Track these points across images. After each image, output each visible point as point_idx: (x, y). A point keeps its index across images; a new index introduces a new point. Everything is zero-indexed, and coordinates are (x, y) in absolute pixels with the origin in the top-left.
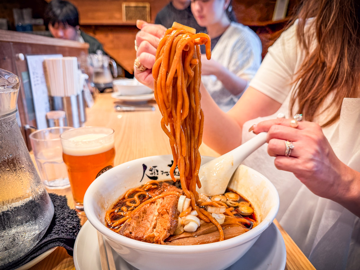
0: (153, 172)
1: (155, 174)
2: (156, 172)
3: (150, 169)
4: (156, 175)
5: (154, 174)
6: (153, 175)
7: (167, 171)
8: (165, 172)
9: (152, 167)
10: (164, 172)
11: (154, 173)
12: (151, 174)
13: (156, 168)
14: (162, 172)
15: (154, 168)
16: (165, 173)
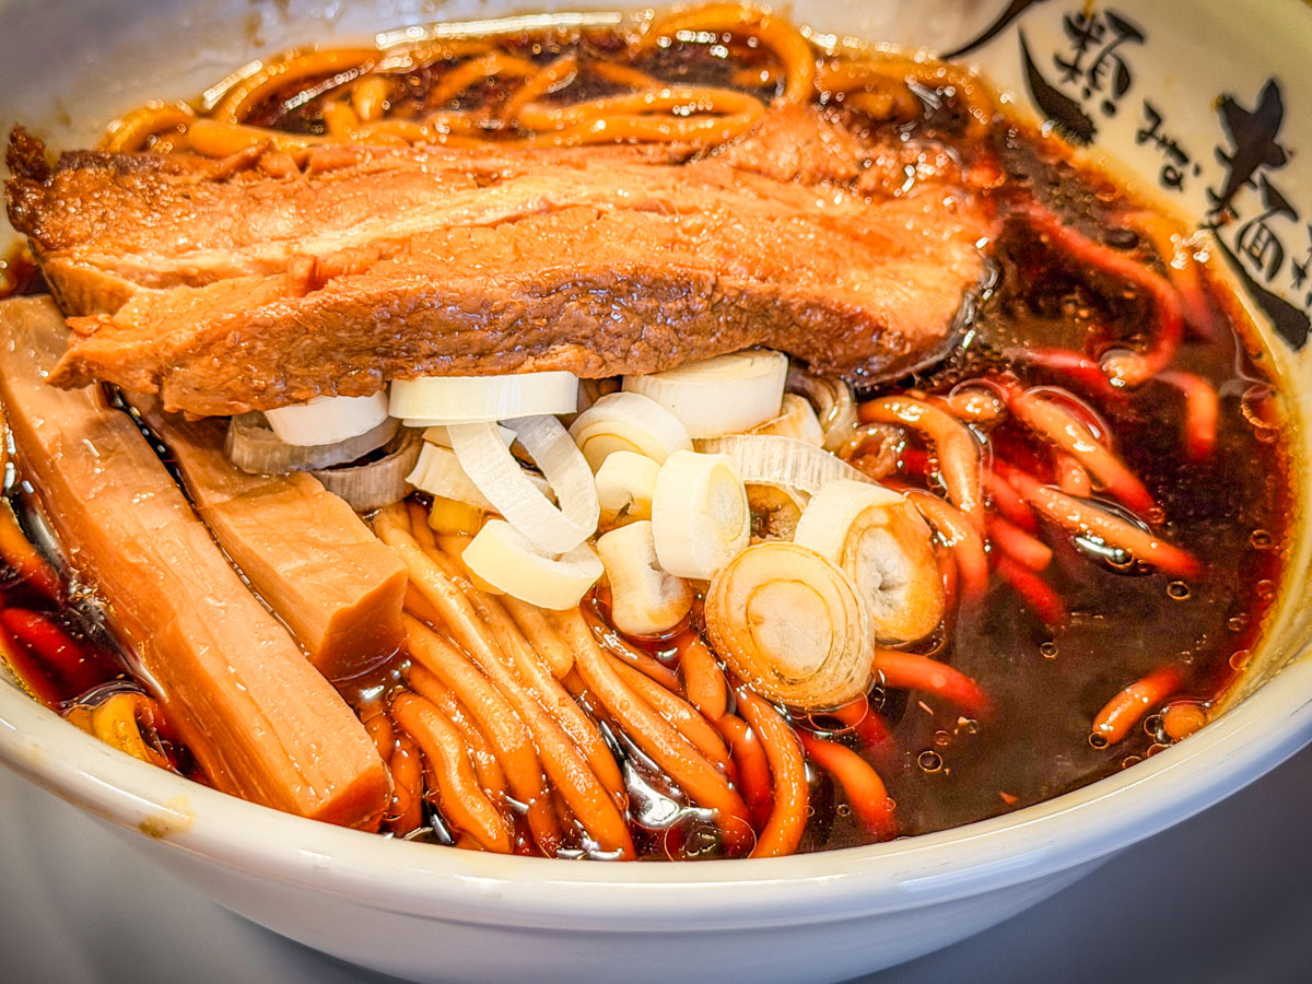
0: (1087, 61)
1: (1087, 93)
2: (1107, 80)
3: (1081, 18)
4: (1093, 107)
5: (1083, 81)
6: (1074, 90)
7: (1186, 145)
8: (1171, 137)
9: (1102, 19)
10: (1161, 132)
11: (1094, 72)
12: (1060, 63)
13: (1129, 51)
14: (1148, 125)
15: (1110, 37)
16: (1163, 142)
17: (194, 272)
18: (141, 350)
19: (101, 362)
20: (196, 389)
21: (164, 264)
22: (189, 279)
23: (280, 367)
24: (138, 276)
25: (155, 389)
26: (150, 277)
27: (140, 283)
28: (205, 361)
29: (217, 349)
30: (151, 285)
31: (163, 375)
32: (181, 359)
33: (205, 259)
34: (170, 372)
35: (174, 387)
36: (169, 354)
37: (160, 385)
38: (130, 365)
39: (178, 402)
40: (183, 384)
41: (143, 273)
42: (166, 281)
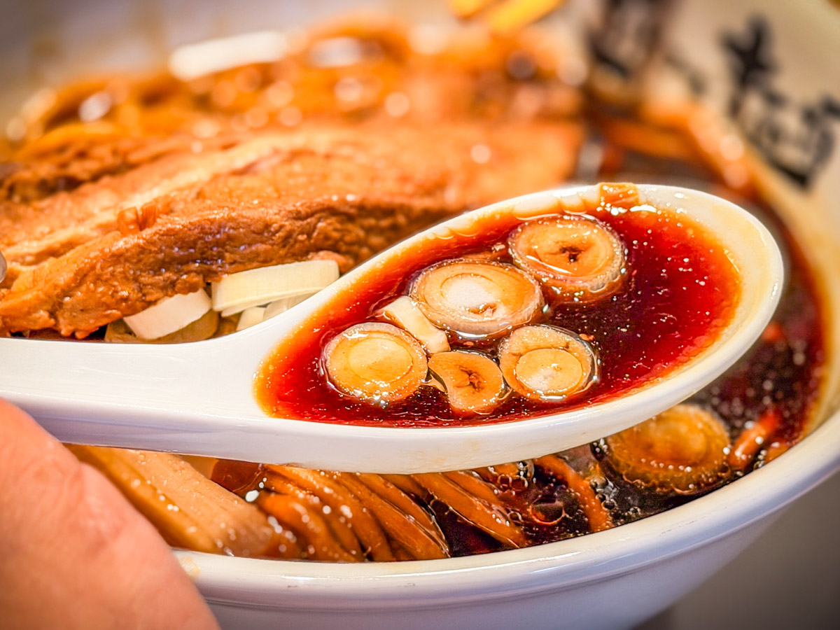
17: (57, 246)
18: (37, 298)
19: (13, 313)
20: (82, 310)
21: (35, 247)
22: (53, 253)
23: (136, 280)
24: (21, 260)
25: (52, 321)
26: (29, 259)
27: (23, 264)
28: (84, 288)
29: (90, 278)
30: (30, 264)
31: (57, 310)
32: (67, 291)
33: (62, 236)
34: (61, 304)
35: (67, 314)
36: (58, 291)
37: (56, 318)
38: (33, 309)
39: (70, 325)
40: (73, 309)
41: (23, 257)
42: (40, 257)
